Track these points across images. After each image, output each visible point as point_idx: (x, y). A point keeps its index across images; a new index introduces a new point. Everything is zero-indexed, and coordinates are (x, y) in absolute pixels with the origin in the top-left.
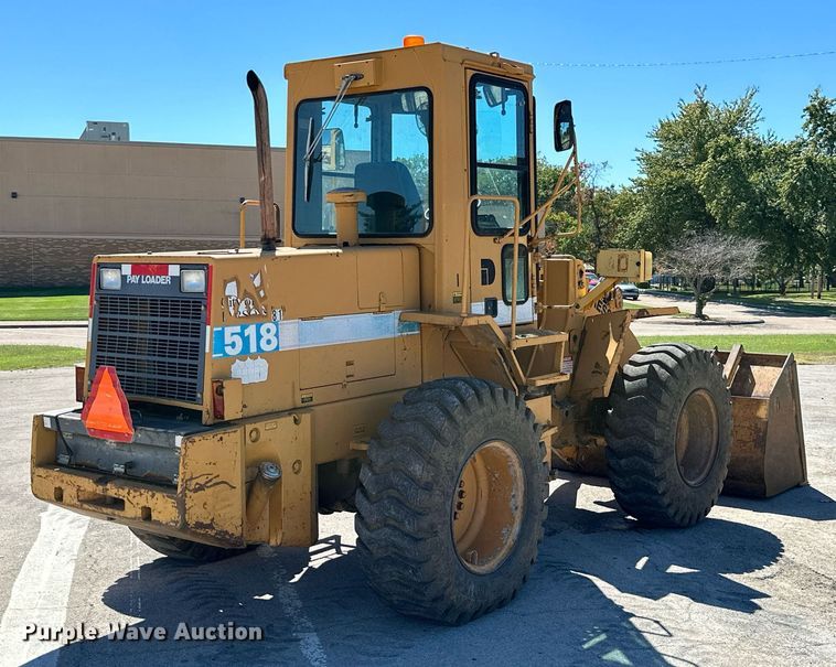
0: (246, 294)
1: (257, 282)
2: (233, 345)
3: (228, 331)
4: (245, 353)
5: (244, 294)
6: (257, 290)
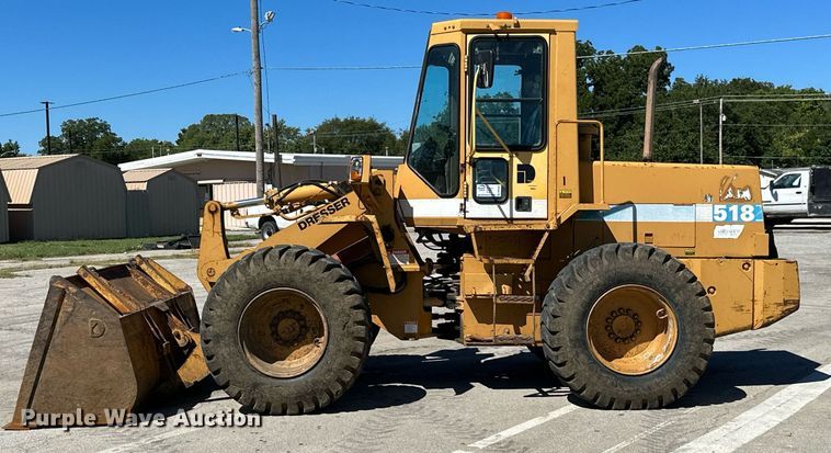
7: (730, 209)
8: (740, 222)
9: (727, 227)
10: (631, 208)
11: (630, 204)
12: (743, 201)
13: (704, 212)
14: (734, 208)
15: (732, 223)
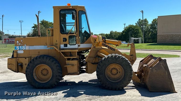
0: (20, 42)
1: (22, 41)
2: (18, 48)
3: (17, 47)
4: (20, 50)
5: (19, 42)
6: (22, 42)
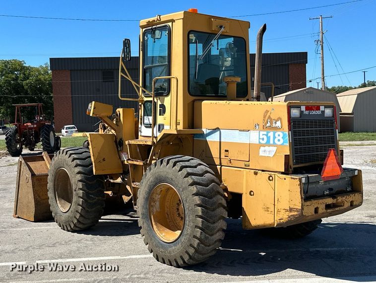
7: (269, 135)
8: (274, 145)
9: (267, 148)
10: (219, 132)
11: (217, 129)
12: (276, 129)
13: (254, 137)
14: (271, 134)
15: (270, 145)
